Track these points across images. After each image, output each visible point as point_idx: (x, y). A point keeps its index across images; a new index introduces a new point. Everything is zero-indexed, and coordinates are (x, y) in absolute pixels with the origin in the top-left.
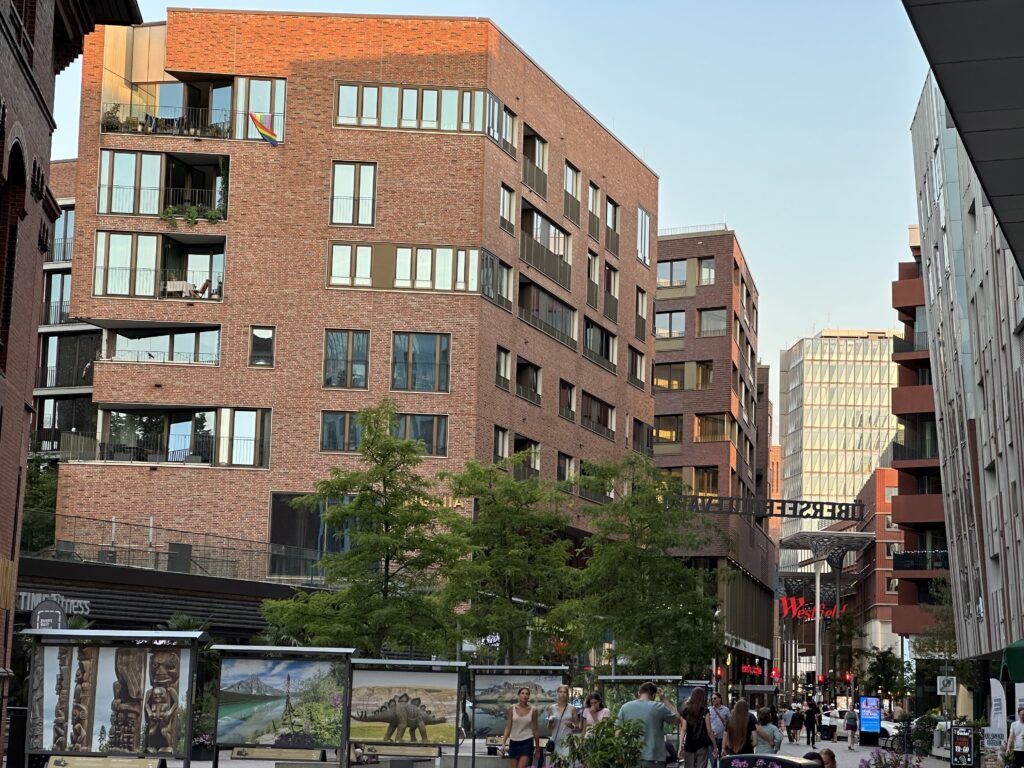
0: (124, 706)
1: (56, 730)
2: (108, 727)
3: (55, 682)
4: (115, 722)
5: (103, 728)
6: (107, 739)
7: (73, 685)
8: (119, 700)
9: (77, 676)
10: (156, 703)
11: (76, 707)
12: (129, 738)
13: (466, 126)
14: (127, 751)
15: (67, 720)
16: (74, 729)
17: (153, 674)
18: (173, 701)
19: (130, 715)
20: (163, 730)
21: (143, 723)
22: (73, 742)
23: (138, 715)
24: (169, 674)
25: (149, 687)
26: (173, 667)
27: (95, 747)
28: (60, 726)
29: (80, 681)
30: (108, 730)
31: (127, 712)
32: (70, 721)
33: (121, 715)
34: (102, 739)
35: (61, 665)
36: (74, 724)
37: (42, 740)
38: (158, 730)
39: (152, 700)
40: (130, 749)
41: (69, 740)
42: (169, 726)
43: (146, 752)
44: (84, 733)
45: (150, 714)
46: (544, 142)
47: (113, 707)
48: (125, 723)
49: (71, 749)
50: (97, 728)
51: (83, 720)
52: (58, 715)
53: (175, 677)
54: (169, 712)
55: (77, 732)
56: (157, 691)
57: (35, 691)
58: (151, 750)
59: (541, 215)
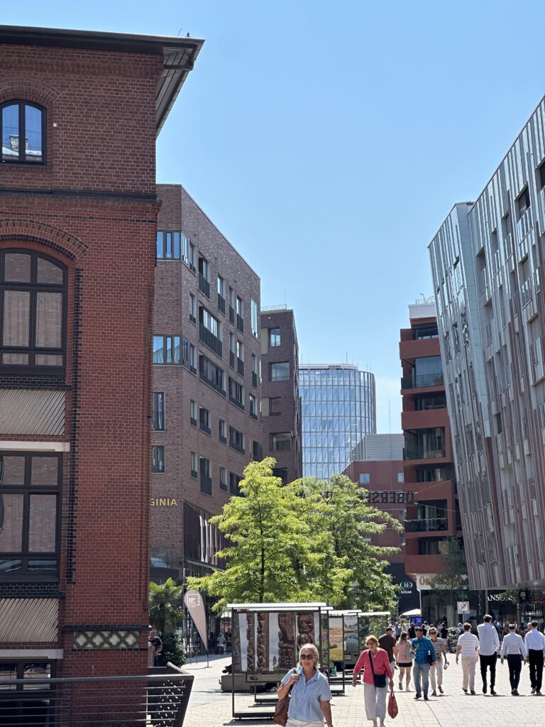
0: (285, 645)
1: (248, 660)
3: (246, 633)
4: (281, 654)
5: (275, 658)
6: (277, 663)
7: (256, 634)
8: (282, 642)
9: (258, 629)
11: (259, 647)
12: (289, 662)
15: (254, 654)
17: (300, 627)
18: (312, 641)
19: (289, 650)
22: (259, 666)
23: (293, 649)
24: (309, 626)
25: (298, 634)
26: (311, 623)
27: (271, 668)
28: (250, 657)
29: (260, 632)
30: (277, 658)
31: (287, 648)
32: (256, 654)
33: (284, 650)
34: (274, 664)
35: (248, 624)
36: (258, 656)
37: (241, 666)
39: (300, 641)
41: (256, 665)
44: (264, 660)
46: (207, 262)
47: (279, 646)
48: (287, 654)
49: (258, 670)
50: (271, 658)
51: (264, 654)
52: (249, 651)
53: (312, 628)
55: (260, 661)
56: (303, 636)
57: (235, 638)
59: (207, 311)
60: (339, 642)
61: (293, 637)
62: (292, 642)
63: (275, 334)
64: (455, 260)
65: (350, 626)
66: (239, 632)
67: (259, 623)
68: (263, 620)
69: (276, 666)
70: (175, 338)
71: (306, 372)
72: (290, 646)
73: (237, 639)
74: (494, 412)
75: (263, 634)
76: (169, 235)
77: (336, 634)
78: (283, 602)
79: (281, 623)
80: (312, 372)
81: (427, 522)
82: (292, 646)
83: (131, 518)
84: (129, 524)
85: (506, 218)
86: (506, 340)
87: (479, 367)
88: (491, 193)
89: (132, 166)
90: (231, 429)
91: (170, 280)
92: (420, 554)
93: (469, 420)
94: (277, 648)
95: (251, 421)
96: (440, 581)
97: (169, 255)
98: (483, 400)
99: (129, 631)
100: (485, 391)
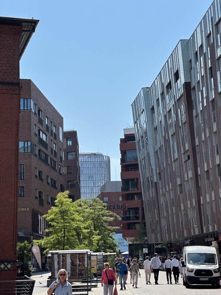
3: (57, 263)
4: (71, 271)
7: (61, 263)
8: (72, 266)
9: (62, 261)
10: (80, 266)
12: (75, 274)
17: (79, 260)
18: (84, 265)
21: (78, 271)
25: (78, 263)
26: (83, 258)
30: (70, 273)
33: (73, 269)
35: (58, 259)
39: (79, 265)
40: (75, 277)
42: (84, 271)
43: (79, 277)
45: (79, 269)
46: (42, 111)
48: (74, 271)
53: (84, 260)
54: (83, 268)
56: (80, 263)
58: (80, 277)
59: (42, 131)
60: (95, 265)
61: (76, 264)
62: (76, 266)
63: (70, 141)
64: (142, 111)
65: (100, 259)
66: (54, 262)
67: (63, 258)
68: (64, 257)
69: (69, 276)
70: (29, 142)
71: (82, 156)
72: (75, 267)
73: (53, 265)
74: (158, 172)
75: (64, 263)
76: (26, 100)
77: (94, 262)
78: (73, 250)
79: (71, 258)
80: (84, 156)
81: (131, 216)
82: (76, 268)
83: (9, 216)
84: (9, 219)
85: (162, 94)
86: (163, 143)
87: (152, 154)
88: (156, 84)
89: (10, 71)
90: (51, 179)
91: (26, 118)
92: (128, 229)
93: (148, 175)
94: (70, 268)
95: (60, 176)
96: (136, 241)
97: (26, 108)
98: (154, 167)
99: (9, 262)
100: (154, 164)
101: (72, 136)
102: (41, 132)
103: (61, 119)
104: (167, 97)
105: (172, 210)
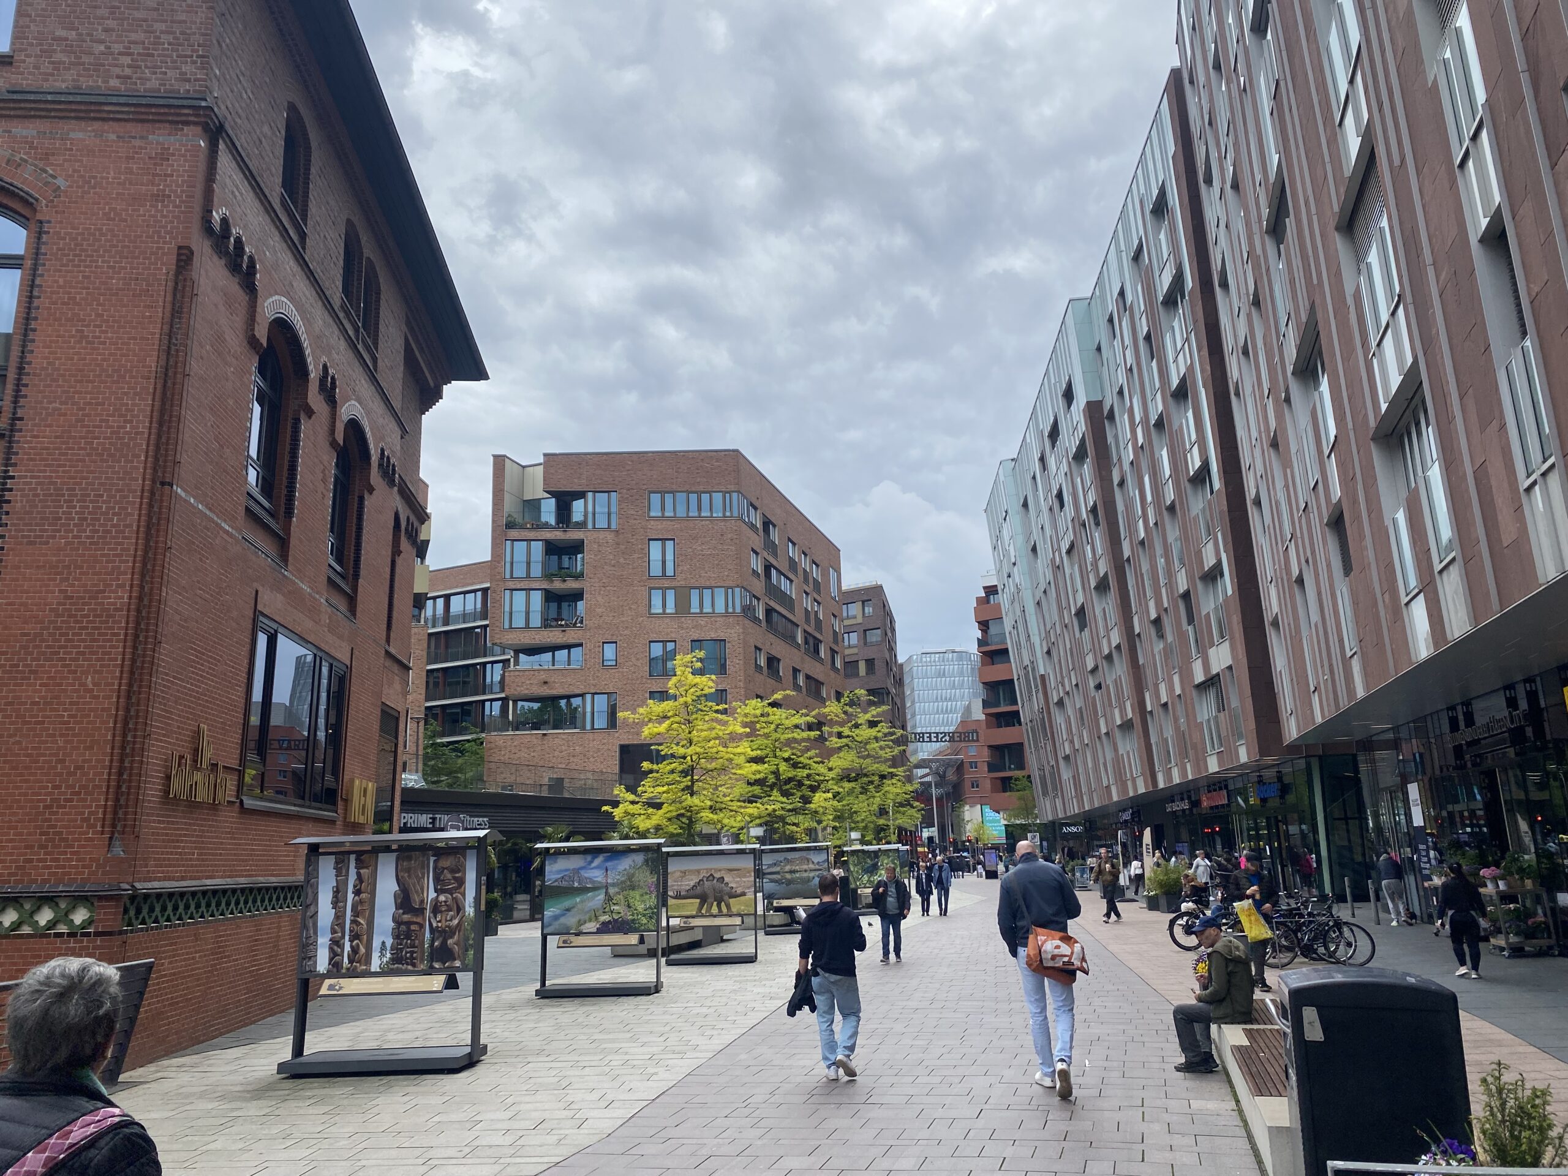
0: (406, 917)
1: (331, 949)
2: (389, 942)
3: (330, 895)
4: (396, 936)
5: (383, 943)
6: (388, 955)
7: (350, 896)
8: (401, 911)
9: (355, 886)
10: (441, 912)
11: (353, 922)
12: (412, 953)
13: (728, 514)
14: (410, 967)
15: (343, 937)
16: (352, 946)
17: (437, 880)
18: (460, 909)
19: (413, 927)
20: (450, 941)
21: (427, 935)
22: (351, 961)
23: (422, 926)
24: (455, 878)
25: (432, 895)
26: (459, 871)
27: (375, 966)
28: (336, 944)
29: (357, 892)
30: (388, 945)
31: (408, 924)
32: (347, 938)
33: (403, 928)
34: (382, 955)
35: (337, 876)
36: (351, 941)
37: (316, 962)
38: (444, 943)
39: (436, 909)
40: (414, 965)
41: (346, 960)
42: (456, 937)
43: (432, 967)
44: (362, 950)
45: (435, 925)
46: (774, 526)
47: (394, 920)
48: (408, 937)
49: (348, 969)
50: (376, 944)
51: (362, 935)
52: (333, 931)
53: (461, 882)
54: (456, 922)
55: (355, 950)
56: (442, 898)
57: (308, 906)
58: (437, 965)
59: (775, 568)
61: (422, 901)
62: (421, 911)
66: (317, 893)
67: (359, 875)
68: (367, 867)
69: (385, 960)
70: (736, 589)
72: (415, 919)
73: (312, 908)
74: (1045, 650)
75: (363, 896)
79: (401, 874)
82: (419, 920)
85: (1042, 459)
86: (1049, 576)
87: (1031, 608)
91: (729, 536)
92: (1004, 791)
93: (1026, 662)
94: (390, 924)
98: (1036, 639)
100: (1037, 632)
101: (873, 596)
102: (774, 572)
103: (833, 552)
104: (1052, 462)
105: (1081, 736)
